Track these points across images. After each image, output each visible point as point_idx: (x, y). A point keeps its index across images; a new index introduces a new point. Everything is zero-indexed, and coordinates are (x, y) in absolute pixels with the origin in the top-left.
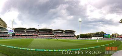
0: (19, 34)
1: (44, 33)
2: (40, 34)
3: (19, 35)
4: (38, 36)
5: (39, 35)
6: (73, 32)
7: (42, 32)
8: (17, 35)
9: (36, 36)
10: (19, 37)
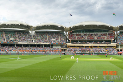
1: (86, 38)
2: (73, 42)
3: (11, 45)
4: (66, 46)
10: (11, 49)
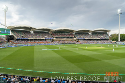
4: (53, 40)
5: (55, 39)
7: (58, 33)
9: (50, 40)
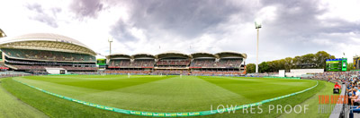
0: (117, 65)
2: (159, 66)
5: (156, 68)
6: (239, 57)
8: (112, 69)
